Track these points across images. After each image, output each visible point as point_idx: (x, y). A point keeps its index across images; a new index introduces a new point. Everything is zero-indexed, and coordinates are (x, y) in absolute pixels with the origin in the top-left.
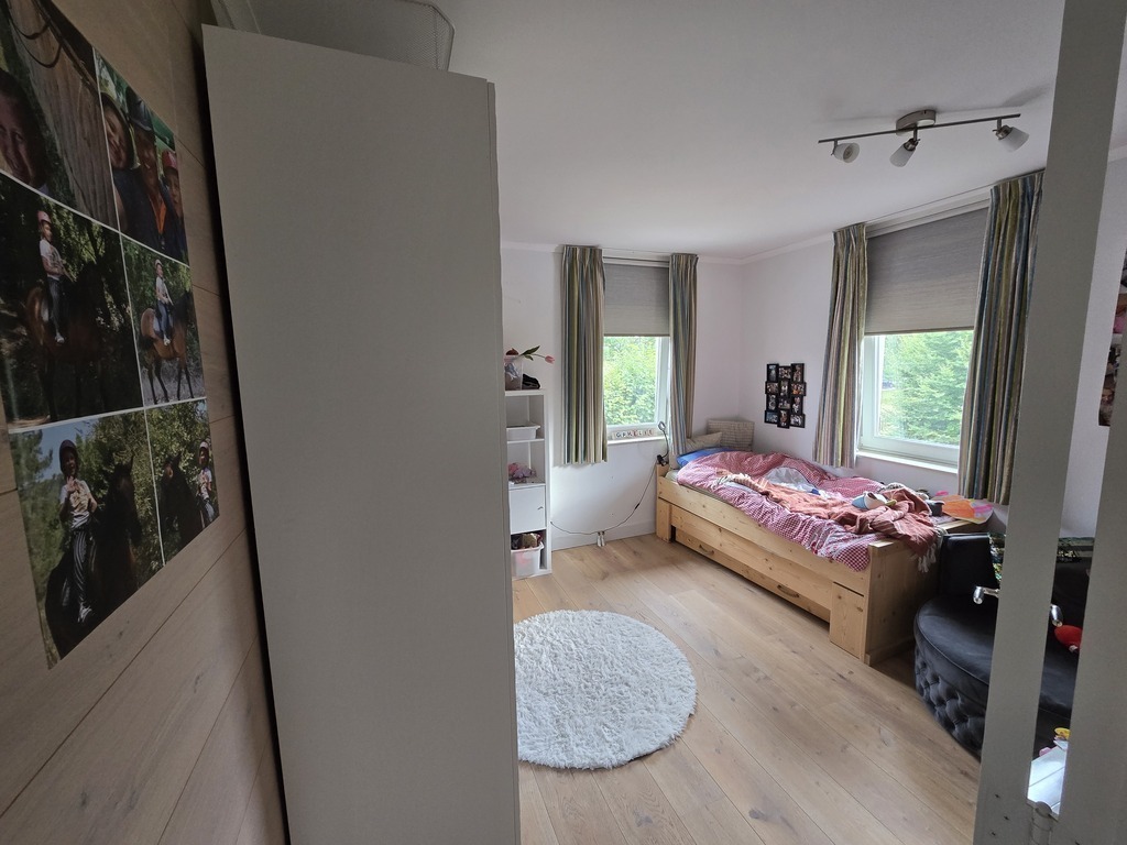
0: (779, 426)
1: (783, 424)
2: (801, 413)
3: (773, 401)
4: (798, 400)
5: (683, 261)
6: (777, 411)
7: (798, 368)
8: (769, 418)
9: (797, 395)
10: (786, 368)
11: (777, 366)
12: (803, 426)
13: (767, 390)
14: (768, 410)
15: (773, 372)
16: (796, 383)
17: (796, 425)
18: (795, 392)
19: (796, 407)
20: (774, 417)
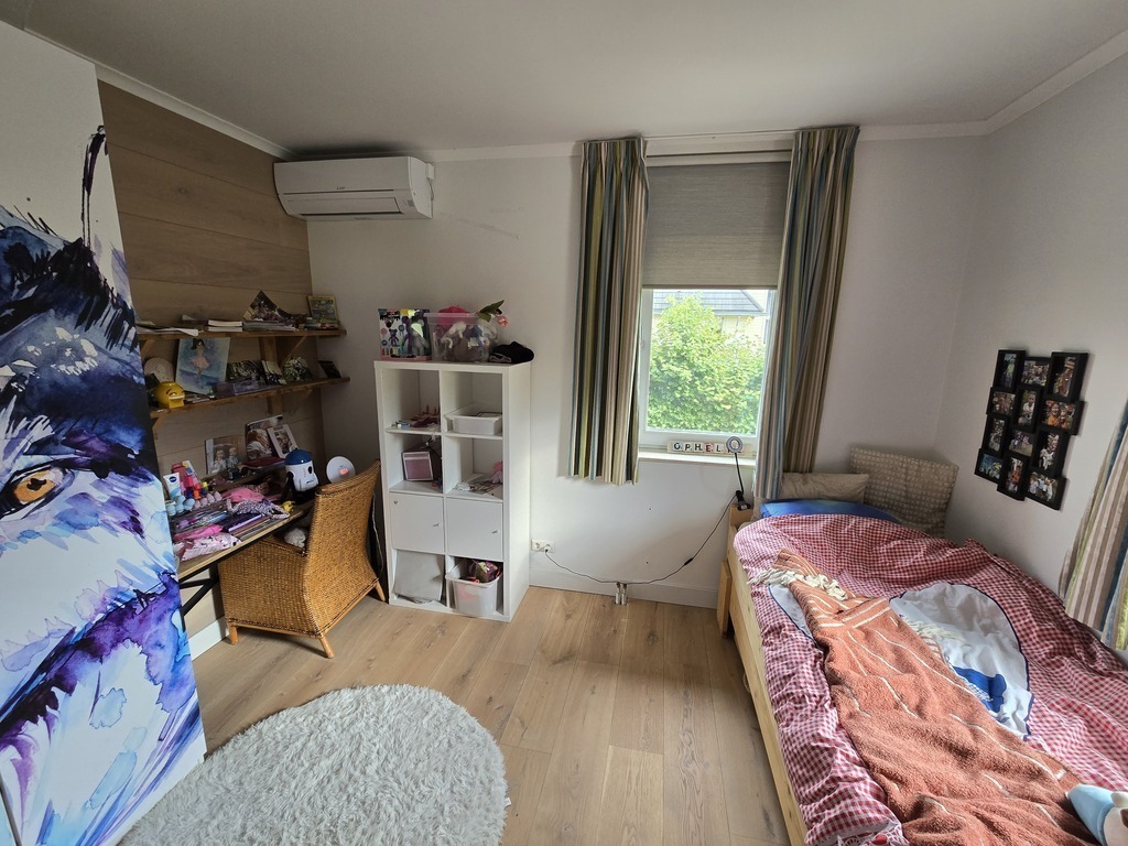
0: (1002, 488)
1: (1012, 487)
2: (1057, 473)
3: (999, 432)
4: (1054, 440)
5: (819, 145)
6: (1005, 456)
7: (1069, 364)
8: (986, 467)
9: (1055, 430)
10: (1040, 360)
11: (1022, 356)
12: (1056, 503)
13: (991, 405)
14: (985, 449)
15: (1011, 368)
16: (1058, 399)
17: (1040, 498)
18: (1051, 421)
19: (1047, 457)
20: (996, 468)
